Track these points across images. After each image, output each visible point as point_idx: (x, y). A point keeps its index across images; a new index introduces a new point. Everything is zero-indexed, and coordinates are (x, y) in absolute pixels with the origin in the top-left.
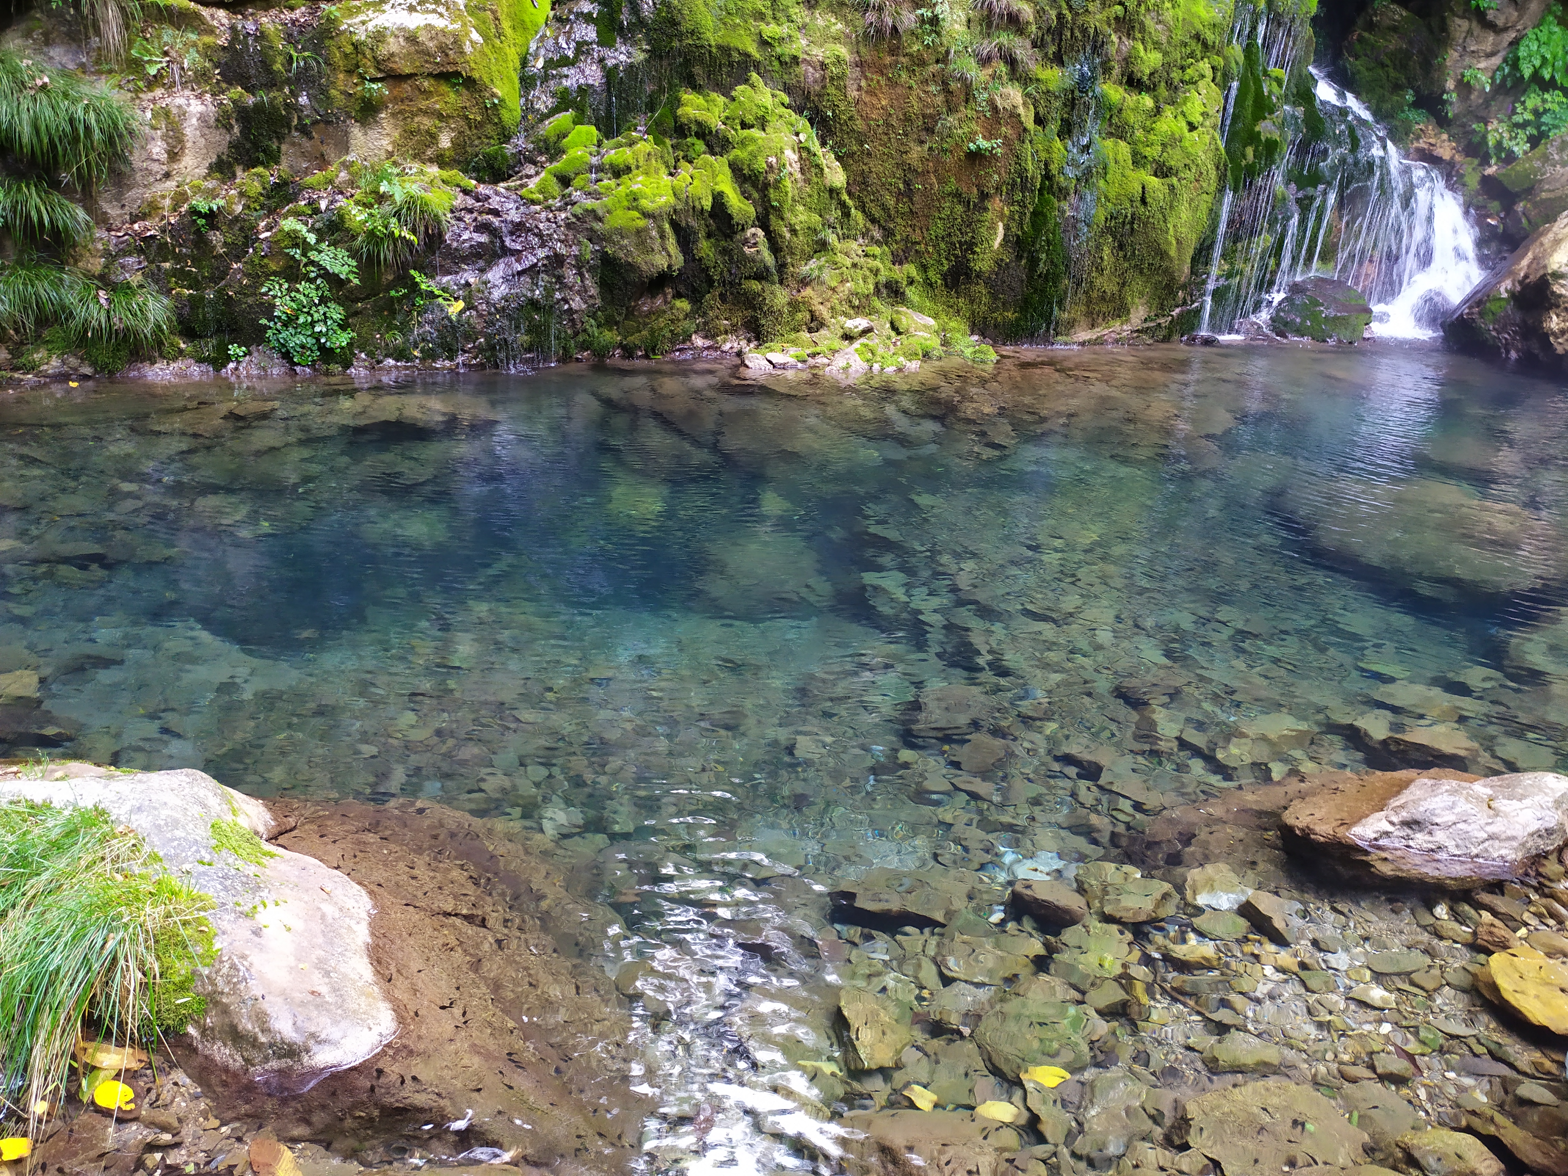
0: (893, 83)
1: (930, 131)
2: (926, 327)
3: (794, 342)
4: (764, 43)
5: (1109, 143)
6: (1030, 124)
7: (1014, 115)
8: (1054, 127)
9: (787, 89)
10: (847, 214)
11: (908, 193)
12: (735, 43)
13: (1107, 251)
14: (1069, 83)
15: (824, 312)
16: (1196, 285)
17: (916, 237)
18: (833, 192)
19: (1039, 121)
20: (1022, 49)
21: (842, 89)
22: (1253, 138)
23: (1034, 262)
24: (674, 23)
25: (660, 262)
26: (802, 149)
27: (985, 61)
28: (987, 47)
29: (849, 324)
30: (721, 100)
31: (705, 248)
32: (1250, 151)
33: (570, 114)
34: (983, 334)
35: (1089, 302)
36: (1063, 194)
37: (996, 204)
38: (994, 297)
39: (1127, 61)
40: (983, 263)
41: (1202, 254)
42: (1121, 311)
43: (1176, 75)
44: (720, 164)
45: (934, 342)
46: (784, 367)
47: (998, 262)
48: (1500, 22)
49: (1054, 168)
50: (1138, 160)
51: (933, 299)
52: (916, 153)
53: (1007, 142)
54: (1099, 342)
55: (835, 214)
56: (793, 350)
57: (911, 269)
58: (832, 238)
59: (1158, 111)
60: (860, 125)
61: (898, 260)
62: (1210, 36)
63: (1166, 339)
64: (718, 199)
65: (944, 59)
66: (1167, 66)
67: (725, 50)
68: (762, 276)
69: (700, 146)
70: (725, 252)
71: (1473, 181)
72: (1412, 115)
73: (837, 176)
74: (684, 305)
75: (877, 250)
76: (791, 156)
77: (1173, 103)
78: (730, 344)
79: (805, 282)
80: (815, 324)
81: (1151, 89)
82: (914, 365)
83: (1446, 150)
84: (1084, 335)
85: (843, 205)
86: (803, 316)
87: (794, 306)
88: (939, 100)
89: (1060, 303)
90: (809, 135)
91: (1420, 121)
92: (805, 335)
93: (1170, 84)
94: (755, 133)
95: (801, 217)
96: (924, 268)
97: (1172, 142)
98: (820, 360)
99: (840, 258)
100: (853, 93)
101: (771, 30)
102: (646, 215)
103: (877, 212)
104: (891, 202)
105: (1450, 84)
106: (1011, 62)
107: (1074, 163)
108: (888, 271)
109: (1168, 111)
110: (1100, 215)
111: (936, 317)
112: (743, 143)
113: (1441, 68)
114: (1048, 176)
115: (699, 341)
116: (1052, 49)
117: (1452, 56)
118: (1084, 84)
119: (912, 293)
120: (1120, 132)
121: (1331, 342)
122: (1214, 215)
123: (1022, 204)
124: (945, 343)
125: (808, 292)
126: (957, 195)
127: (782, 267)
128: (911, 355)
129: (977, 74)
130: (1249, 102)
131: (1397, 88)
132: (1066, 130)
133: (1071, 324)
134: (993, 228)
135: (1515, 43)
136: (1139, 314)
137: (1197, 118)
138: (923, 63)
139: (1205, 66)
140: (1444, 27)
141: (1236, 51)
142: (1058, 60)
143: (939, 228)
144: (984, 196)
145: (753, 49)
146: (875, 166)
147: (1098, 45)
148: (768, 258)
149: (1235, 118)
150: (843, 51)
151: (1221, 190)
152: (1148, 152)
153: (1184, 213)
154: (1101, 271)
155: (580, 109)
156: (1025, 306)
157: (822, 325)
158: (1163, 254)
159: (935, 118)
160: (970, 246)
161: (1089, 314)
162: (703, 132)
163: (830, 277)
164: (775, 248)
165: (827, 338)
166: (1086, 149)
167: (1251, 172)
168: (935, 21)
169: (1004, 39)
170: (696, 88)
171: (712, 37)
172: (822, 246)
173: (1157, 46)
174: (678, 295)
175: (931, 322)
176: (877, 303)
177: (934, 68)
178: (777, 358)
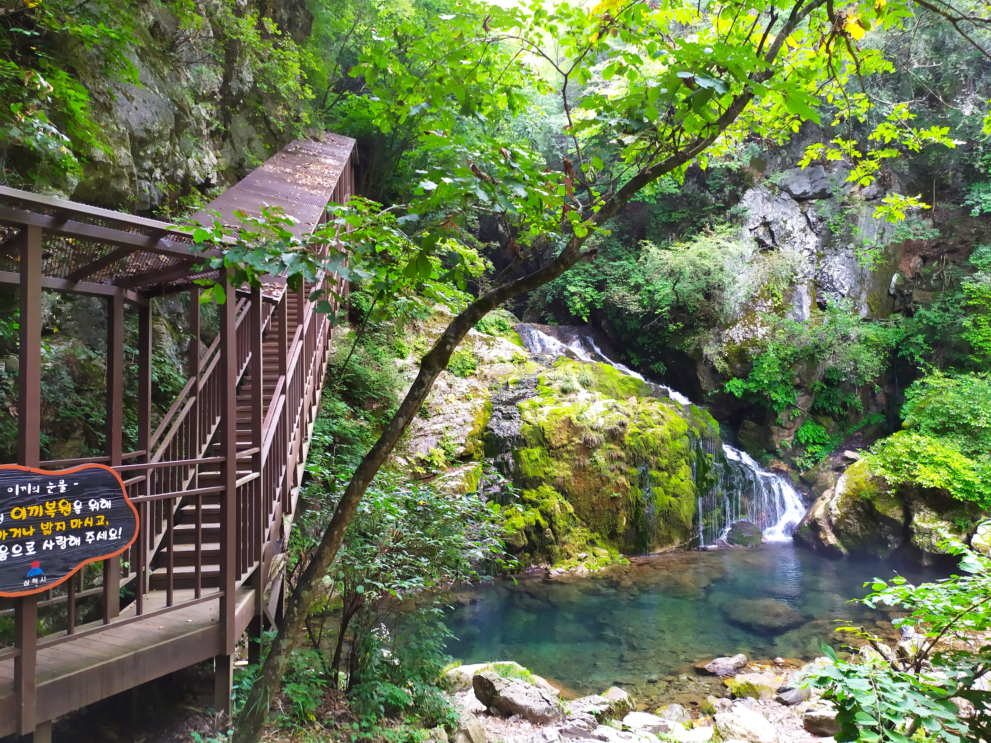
0: (585, 480)
1: (598, 492)
2: (605, 554)
3: (563, 563)
4: (545, 473)
5: (656, 488)
6: (629, 487)
7: (624, 485)
8: (637, 486)
9: (553, 485)
10: (575, 519)
11: (594, 510)
12: (537, 475)
13: (661, 522)
14: (639, 473)
15: (571, 552)
16: (695, 529)
17: (598, 524)
18: (570, 514)
19: (631, 484)
20: (624, 467)
21: (570, 483)
22: (705, 479)
23: (637, 528)
24: (520, 472)
25: (522, 543)
26: (560, 503)
27: (612, 471)
28: (613, 467)
29: (580, 555)
30: (534, 491)
31: (534, 537)
32: (705, 483)
33: (492, 502)
34: (624, 554)
35: (659, 539)
36: (643, 506)
37: (622, 512)
38: (626, 541)
39: (657, 463)
40: (621, 530)
41: (695, 519)
42: (671, 541)
43: (674, 465)
44: (537, 510)
45: (608, 559)
46: (562, 573)
47: (626, 530)
48: (788, 426)
49: (639, 499)
50: (666, 493)
51: (606, 543)
52: (594, 499)
53: (623, 493)
54: (665, 553)
55: (571, 520)
56: (564, 567)
57: (597, 534)
58: (572, 529)
59: (670, 477)
60: (576, 493)
61: (592, 532)
62: (682, 452)
63: (689, 550)
64: (537, 522)
65: (600, 471)
66: (670, 463)
67: (535, 477)
68: (551, 543)
69: (530, 506)
70: (540, 537)
71: (796, 479)
72: (768, 456)
73: (571, 509)
74: (528, 555)
75: (585, 530)
76: (557, 506)
77: (674, 473)
78: (543, 566)
79: (564, 543)
80: (569, 556)
81: (666, 470)
82: (603, 569)
83: (784, 467)
84: (659, 551)
85: (573, 517)
86: (565, 554)
87: (561, 551)
88: (600, 483)
89: (649, 542)
90: (562, 499)
91: (771, 458)
92: (566, 561)
93: (672, 467)
94: (546, 500)
95: (562, 523)
96: (601, 534)
97: (676, 486)
98: (573, 569)
99: (574, 534)
100: (573, 484)
101: (547, 469)
102: (518, 530)
103: (584, 518)
104: (588, 514)
105: (778, 446)
106: (621, 470)
107: (646, 496)
108: (590, 536)
109: (673, 476)
110: (657, 512)
111: (607, 549)
112: (543, 504)
113: (773, 441)
114: (637, 501)
115: (533, 566)
116: (632, 463)
117: (775, 438)
118: (644, 473)
119: (598, 542)
120: (659, 485)
121: (749, 546)
122: (696, 506)
123: (631, 511)
124: (612, 558)
125: (565, 546)
126: (609, 510)
127: (556, 539)
128: (602, 565)
129: (611, 475)
130: (701, 467)
131: (759, 448)
132: (641, 486)
133: (654, 548)
134: (622, 519)
135: (796, 431)
136: (677, 542)
137: (683, 478)
138: (593, 473)
139: (683, 461)
140: (769, 429)
141: (693, 453)
142: (635, 466)
143: (605, 521)
144: (618, 509)
145: (543, 476)
146: (582, 504)
147: (647, 461)
148: (553, 538)
149: (697, 473)
150: (569, 473)
151: (697, 497)
152: (669, 490)
153: (685, 508)
154: (661, 529)
155: (495, 500)
156: (636, 543)
157: (571, 556)
158: (681, 521)
159: (599, 488)
160: (616, 525)
161: (660, 543)
162: (531, 502)
163: (572, 541)
164: (554, 533)
165: (573, 561)
166: (648, 491)
167: (707, 490)
168: (595, 461)
169: (617, 463)
170: (527, 489)
171: (531, 474)
172: (569, 531)
173: (666, 457)
174: (525, 552)
175: (606, 552)
176: (587, 547)
177: (597, 474)
178: (560, 570)
